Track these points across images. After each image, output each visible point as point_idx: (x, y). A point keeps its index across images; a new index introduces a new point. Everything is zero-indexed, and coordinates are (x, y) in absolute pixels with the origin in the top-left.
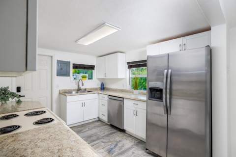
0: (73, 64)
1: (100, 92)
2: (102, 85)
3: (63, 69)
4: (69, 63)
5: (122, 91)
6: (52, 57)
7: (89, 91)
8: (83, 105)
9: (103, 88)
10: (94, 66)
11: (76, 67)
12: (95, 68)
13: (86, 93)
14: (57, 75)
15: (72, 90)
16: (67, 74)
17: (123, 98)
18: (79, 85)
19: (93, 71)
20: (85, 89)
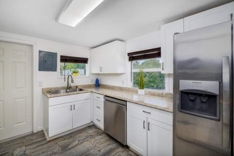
0: (61, 56)
1: (94, 90)
2: (97, 81)
3: (47, 62)
4: (56, 54)
5: (121, 89)
6: (32, 46)
7: (81, 90)
8: (72, 108)
9: (98, 85)
10: (87, 59)
11: (65, 59)
12: (89, 62)
13: (78, 92)
14: (39, 70)
15: (59, 88)
16: (53, 68)
17: (126, 101)
18: (68, 82)
19: (86, 64)
20: (77, 87)
